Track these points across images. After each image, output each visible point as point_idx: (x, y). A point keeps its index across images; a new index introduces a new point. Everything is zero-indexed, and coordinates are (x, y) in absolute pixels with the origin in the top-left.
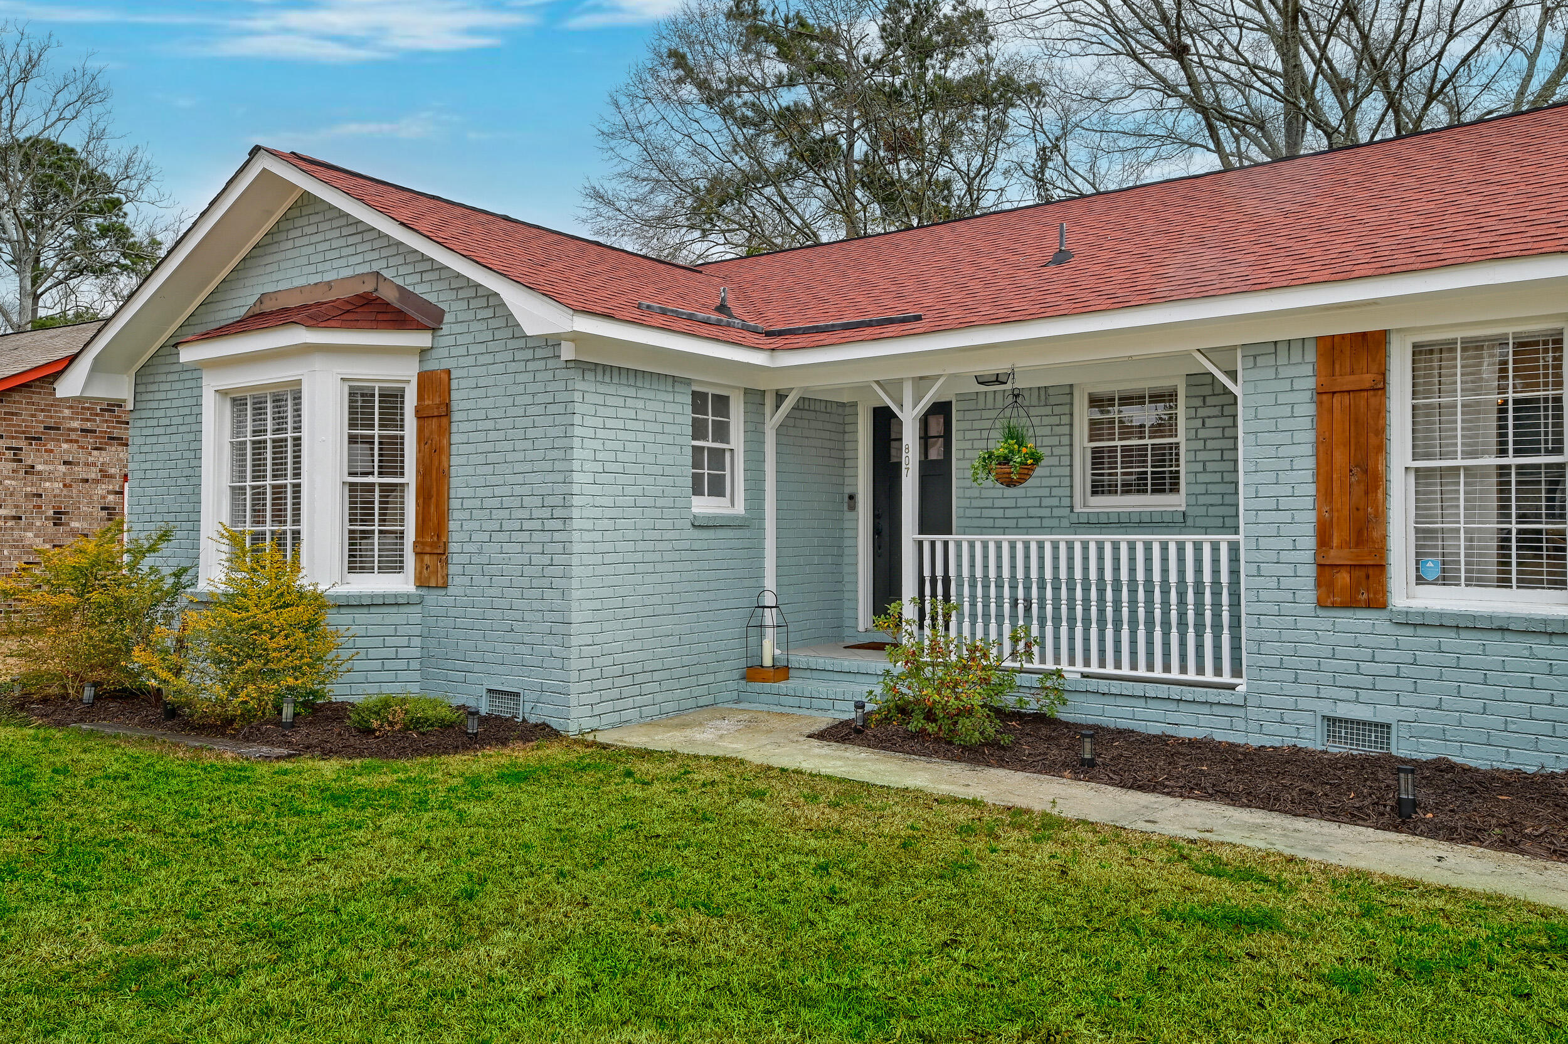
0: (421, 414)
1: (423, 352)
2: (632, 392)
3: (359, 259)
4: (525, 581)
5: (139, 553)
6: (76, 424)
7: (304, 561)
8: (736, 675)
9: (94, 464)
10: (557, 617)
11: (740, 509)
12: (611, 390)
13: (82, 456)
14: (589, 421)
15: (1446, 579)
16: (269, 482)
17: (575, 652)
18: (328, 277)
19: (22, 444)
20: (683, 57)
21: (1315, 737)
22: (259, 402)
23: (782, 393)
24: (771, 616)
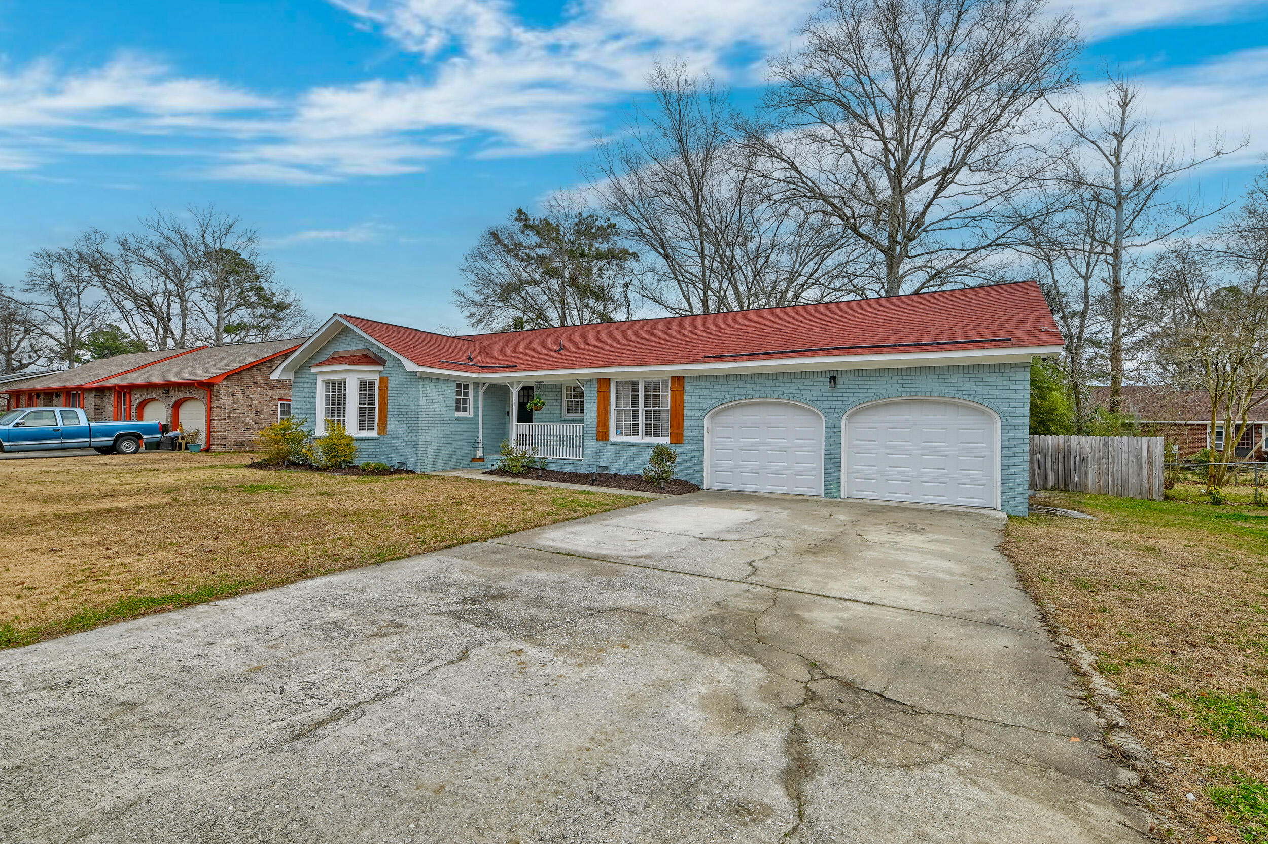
0: (380, 389)
1: (381, 371)
2: (435, 384)
3: (363, 344)
4: (407, 434)
5: (298, 425)
6: (263, 382)
7: (347, 427)
8: (469, 461)
9: (269, 395)
10: (416, 443)
11: (471, 415)
12: (431, 384)
13: (265, 392)
14: (424, 392)
15: (621, 434)
16: (336, 406)
17: (419, 454)
18: (354, 349)
19: (246, 389)
20: (497, 235)
21: (595, 471)
22: (334, 384)
23: (484, 384)
24: (480, 445)
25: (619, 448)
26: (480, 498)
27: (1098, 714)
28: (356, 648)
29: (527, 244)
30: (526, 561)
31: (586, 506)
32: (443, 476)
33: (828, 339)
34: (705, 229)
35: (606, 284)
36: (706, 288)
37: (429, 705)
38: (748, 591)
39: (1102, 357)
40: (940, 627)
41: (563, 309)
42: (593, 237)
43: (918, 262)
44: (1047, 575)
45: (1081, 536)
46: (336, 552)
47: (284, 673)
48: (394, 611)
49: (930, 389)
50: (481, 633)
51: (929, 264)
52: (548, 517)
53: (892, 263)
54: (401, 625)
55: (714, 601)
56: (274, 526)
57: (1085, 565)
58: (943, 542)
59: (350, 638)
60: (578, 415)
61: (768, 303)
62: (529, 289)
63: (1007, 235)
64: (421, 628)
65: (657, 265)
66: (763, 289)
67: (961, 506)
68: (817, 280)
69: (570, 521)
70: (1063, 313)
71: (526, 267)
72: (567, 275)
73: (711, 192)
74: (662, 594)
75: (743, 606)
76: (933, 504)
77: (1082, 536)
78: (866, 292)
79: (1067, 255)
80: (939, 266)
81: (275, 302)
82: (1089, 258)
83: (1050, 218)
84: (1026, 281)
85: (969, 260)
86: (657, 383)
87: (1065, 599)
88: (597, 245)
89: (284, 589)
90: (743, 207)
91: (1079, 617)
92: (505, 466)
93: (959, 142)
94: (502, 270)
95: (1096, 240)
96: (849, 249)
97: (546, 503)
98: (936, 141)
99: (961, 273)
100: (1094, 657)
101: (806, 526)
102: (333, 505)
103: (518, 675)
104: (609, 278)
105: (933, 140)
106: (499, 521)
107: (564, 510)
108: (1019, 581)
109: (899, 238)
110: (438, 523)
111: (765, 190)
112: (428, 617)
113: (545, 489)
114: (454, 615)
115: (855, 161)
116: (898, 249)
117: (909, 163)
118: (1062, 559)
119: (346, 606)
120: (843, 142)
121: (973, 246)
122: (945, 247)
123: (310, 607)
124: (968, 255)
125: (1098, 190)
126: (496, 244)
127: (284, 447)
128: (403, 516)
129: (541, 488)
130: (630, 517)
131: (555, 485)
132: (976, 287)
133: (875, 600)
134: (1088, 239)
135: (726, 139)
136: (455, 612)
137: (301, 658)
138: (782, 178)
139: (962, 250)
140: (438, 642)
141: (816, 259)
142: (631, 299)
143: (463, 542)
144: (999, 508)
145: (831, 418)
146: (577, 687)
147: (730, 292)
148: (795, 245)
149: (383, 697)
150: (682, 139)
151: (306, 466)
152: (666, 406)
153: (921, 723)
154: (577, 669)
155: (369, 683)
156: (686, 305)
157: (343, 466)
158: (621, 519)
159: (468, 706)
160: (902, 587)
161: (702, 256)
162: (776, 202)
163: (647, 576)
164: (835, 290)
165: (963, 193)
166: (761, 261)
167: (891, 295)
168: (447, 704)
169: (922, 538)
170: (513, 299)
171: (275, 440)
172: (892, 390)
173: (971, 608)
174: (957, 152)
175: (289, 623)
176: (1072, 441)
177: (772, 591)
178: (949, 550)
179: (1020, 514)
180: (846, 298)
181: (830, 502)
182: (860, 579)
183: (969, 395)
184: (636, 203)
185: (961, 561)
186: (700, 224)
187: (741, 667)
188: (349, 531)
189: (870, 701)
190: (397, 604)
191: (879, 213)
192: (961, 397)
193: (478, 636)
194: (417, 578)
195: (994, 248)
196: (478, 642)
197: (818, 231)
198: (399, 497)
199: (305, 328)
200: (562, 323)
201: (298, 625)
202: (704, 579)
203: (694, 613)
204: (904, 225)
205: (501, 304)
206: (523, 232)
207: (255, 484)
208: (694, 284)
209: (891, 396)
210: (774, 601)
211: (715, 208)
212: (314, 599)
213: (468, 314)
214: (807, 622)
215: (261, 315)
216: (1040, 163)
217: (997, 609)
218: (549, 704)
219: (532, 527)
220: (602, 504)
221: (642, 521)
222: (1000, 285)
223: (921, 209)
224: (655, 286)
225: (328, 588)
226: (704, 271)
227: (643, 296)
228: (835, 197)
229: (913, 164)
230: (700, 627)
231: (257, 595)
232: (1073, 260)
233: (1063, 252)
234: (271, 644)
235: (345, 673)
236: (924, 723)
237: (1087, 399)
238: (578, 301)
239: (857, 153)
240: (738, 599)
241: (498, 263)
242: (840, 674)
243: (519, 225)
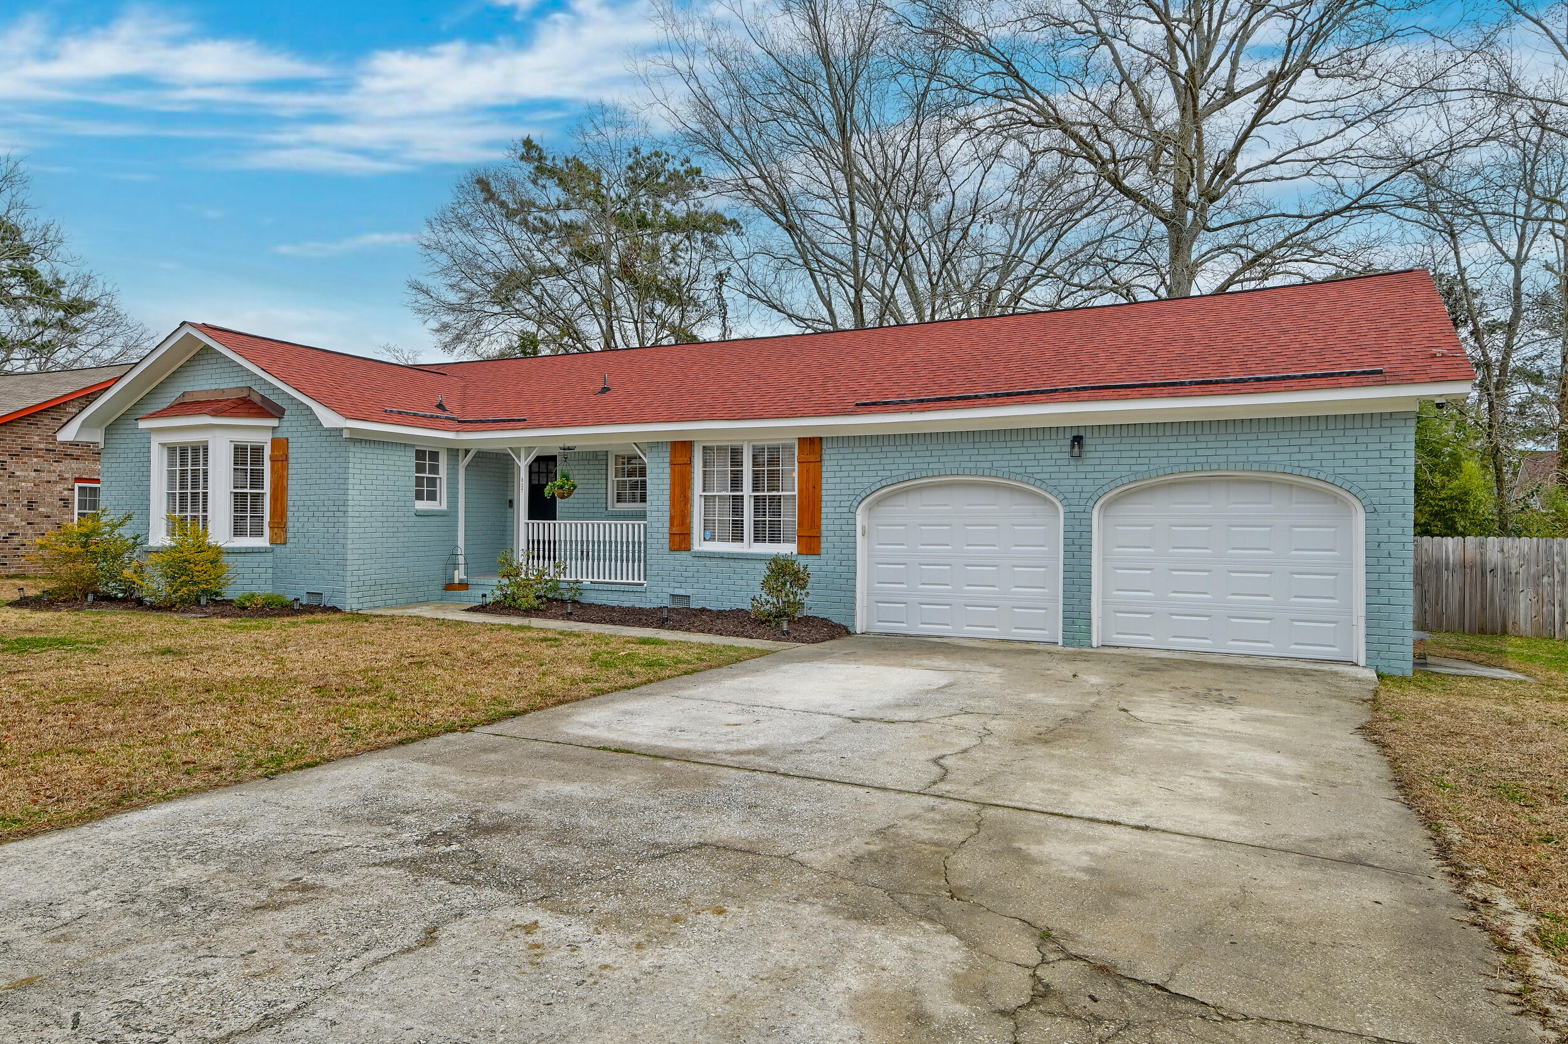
0: (273, 460)
1: (274, 428)
2: (381, 452)
3: (239, 379)
4: (325, 541)
5: (115, 526)
6: (42, 446)
7: (210, 530)
8: (440, 587)
9: (54, 472)
10: (340, 557)
11: (444, 507)
12: (370, 451)
13: (46, 465)
14: (357, 466)
15: (712, 539)
16: (189, 491)
17: (349, 574)
18: (222, 387)
19: (7, 459)
21: (667, 603)
22: (184, 451)
23: (467, 451)
24: (461, 559)
25: (708, 562)
26: (460, 654)
27: (1543, 1023)
28: (225, 932)
29: (542, 202)
30: (543, 764)
31: (651, 665)
32: (392, 616)
33: (1070, 372)
34: (857, 180)
35: (685, 275)
36: (860, 284)
37: (363, 1031)
38: (933, 809)
39: (1543, 400)
40: (1262, 868)
41: (609, 319)
42: (660, 193)
43: (1224, 238)
44: (1446, 777)
45: (1506, 709)
46: (190, 757)
47: (82, 987)
48: (298, 861)
49: (1244, 459)
50: (461, 896)
51: (1244, 242)
52: (583, 685)
53: (1179, 243)
54: (313, 888)
55: (873, 827)
56: (66, 714)
57: (1514, 760)
58: (1267, 720)
59: (214, 915)
60: (637, 506)
61: (967, 309)
62: (547, 282)
63: (1378, 190)
64: (351, 891)
65: (773, 243)
66: (958, 286)
67: (1297, 659)
68: (1050, 270)
69: (623, 693)
70: (1475, 325)
71: (541, 242)
72: (614, 258)
73: (868, 114)
74: (784, 816)
75: (925, 835)
76: (1249, 656)
77: (1508, 710)
78: (1134, 290)
79: (1484, 224)
80: (1261, 245)
81: (64, 298)
82: (1524, 227)
83: (1456, 158)
84: (1410, 271)
85: (1311, 234)
86: (774, 450)
87: (1479, 818)
88: (668, 206)
89: (85, 830)
90: (924, 142)
91: (1505, 850)
92: (505, 596)
93: (1299, 24)
94: (497, 248)
95: (1537, 197)
96: (1106, 215)
97: (581, 662)
98: (1259, 23)
99: (1297, 257)
100: (1533, 921)
101: (1032, 696)
102: (183, 672)
103: (528, 969)
104: (690, 264)
105: (1253, 21)
106: (496, 694)
107: (613, 672)
108: (1398, 788)
109: (1192, 196)
110: (382, 700)
111: (961, 112)
112: (364, 871)
113: (578, 636)
114: (413, 865)
115: (1116, 59)
116: (1190, 215)
117: (1211, 64)
118: (1472, 749)
119: (206, 856)
120: (1097, 25)
121: (1320, 209)
122: (1271, 212)
123: (137, 861)
124: (1310, 225)
125: (1542, 107)
126: (486, 201)
127: (87, 568)
128: (318, 689)
129: (571, 634)
130: (728, 683)
131: (596, 628)
132: (1325, 281)
133: (1150, 822)
134: (1523, 196)
135: (893, 19)
136: (413, 860)
137: (117, 956)
138: (990, 89)
139: (1301, 216)
140: (383, 915)
141: (1049, 234)
142: (728, 301)
143: (429, 733)
144: (1362, 662)
145: (1073, 508)
146: (633, 986)
147: (901, 291)
148: (1013, 209)
149: (277, 1020)
150: (816, 17)
151: (132, 601)
152: (791, 489)
153: (1233, 1036)
154: (635, 953)
155: (249, 996)
156: (825, 313)
157: (203, 601)
158: (713, 686)
159: (436, 1029)
160: (1197, 800)
161: (853, 227)
162: (980, 132)
163: (757, 786)
164: (1082, 287)
165: (1304, 116)
166: (955, 236)
167: (1177, 295)
168: (397, 1028)
169: (1231, 714)
170: (519, 301)
171: (68, 554)
172: (1178, 460)
173: (1316, 835)
174: (1295, 42)
175: (94, 893)
176: (1489, 546)
177: (974, 808)
178: (1277, 734)
179: (1400, 673)
180: (1098, 302)
181: (1073, 654)
182: (1124, 786)
183: (1311, 469)
184: (737, 132)
185: (1296, 754)
186: (849, 169)
187: (920, 942)
188: (215, 719)
189: (1143, 998)
190: (304, 848)
191: (1158, 151)
192: (1297, 471)
193: (456, 902)
194: (344, 799)
195: (1355, 212)
196: (456, 911)
197: (1053, 184)
198: (310, 655)
199: (126, 348)
200: (607, 343)
201: (111, 896)
202: (856, 789)
203: (840, 850)
204: (1200, 173)
205: (497, 309)
206: (535, 182)
207: (28, 636)
208: (838, 277)
209: (1176, 470)
210: (978, 825)
211: (874, 143)
212: (146, 846)
213: (436, 325)
214: (1034, 862)
215: (36, 322)
216: (1440, 61)
217: (1361, 836)
218: (583, 1017)
219: (555, 705)
220: (680, 662)
221: (750, 690)
222: (1368, 275)
223: (1230, 144)
224: (770, 279)
225: (173, 825)
226: (855, 253)
227: (750, 296)
228: (1082, 124)
229: (1217, 65)
230: (851, 873)
231: (28, 844)
232: (1495, 232)
233: (1476, 218)
234: (55, 933)
235: (204, 980)
236: (1238, 1036)
237: (1515, 474)
238: (634, 305)
239: (1119, 45)
240: (915, 823)
241: (489, 235)
242: (1091, 952)
243: (529, 168)
